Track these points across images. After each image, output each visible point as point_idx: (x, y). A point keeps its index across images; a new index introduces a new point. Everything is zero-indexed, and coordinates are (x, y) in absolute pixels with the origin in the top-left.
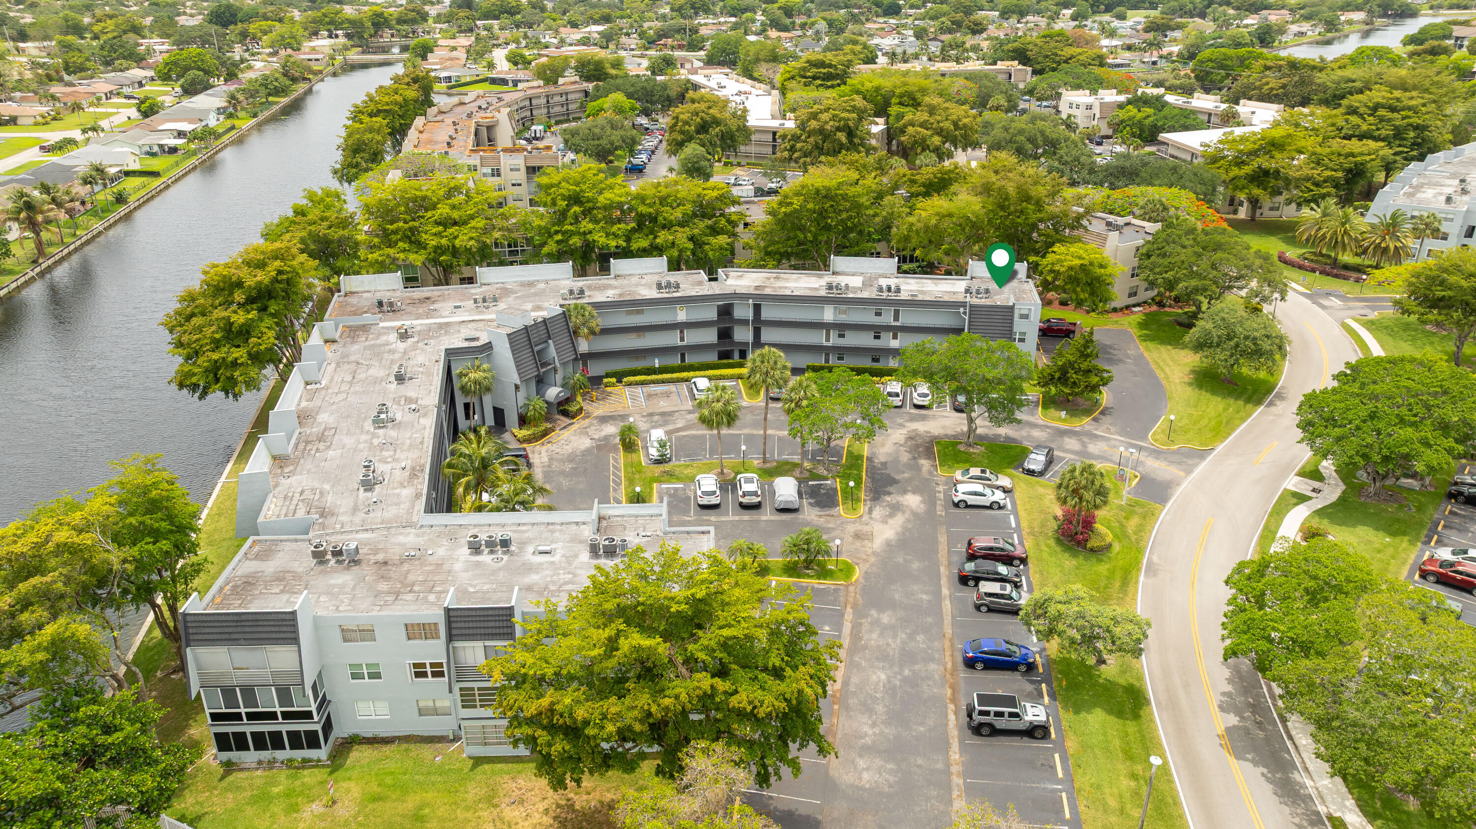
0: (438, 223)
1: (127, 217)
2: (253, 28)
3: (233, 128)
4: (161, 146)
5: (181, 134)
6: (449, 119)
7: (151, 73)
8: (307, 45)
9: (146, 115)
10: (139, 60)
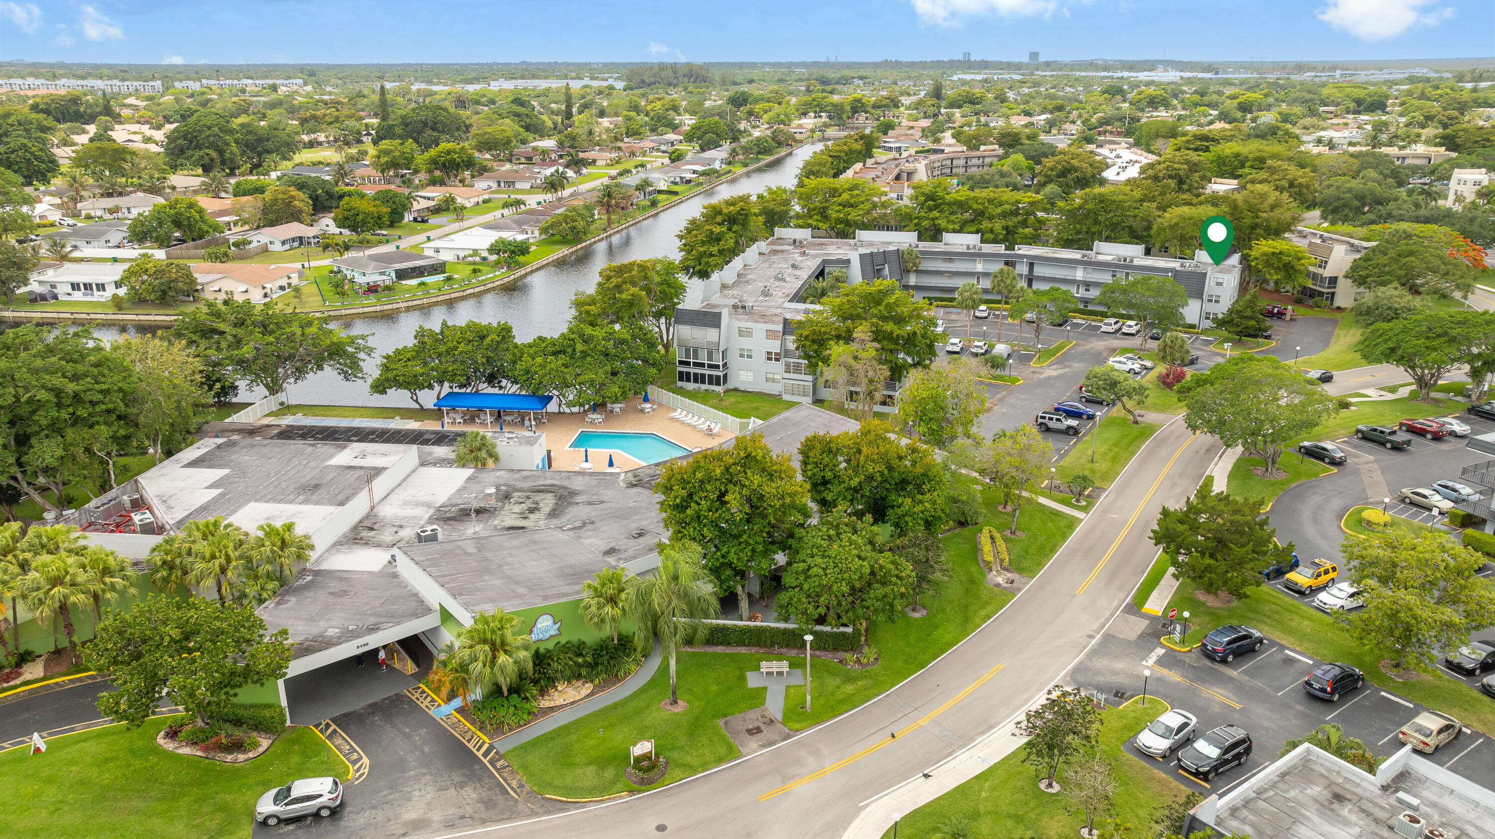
0: (840, 205)
1: (656, 215)
2: (757, 108)
3: (730, 172)
4: (681, 178)
5: (694, 172)
6: (880, 167)
7: (681, 138)
8: (796, 122)
9: (673, 161)
10: (675, 128)
